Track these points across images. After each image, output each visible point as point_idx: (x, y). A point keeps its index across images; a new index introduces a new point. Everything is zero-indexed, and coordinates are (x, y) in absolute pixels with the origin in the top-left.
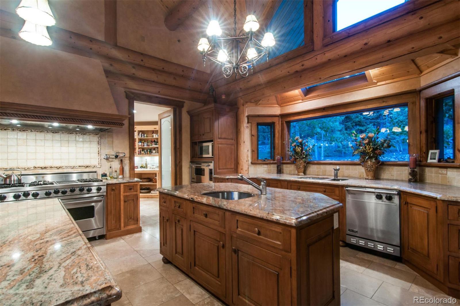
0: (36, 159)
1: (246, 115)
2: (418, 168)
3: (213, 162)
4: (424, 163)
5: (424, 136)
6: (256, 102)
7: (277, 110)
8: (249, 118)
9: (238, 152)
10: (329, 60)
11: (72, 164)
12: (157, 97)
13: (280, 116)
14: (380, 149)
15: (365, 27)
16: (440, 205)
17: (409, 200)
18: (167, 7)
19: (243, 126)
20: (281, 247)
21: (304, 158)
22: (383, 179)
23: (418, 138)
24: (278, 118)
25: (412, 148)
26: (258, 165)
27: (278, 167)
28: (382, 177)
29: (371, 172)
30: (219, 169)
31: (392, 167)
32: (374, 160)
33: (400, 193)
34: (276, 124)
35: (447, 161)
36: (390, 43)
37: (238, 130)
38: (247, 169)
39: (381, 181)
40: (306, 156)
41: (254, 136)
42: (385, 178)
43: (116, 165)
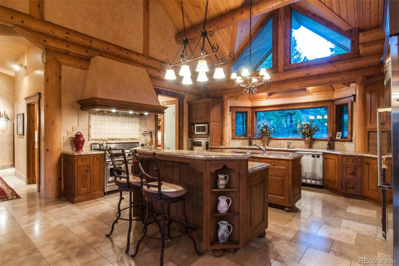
0: (109, 133)
1: (229, 106)
2: (332, 142)
3: (209, 137)
4: (334, 139)
5: (335, 125)
6: (236, 98)
7: (248, 104)
8: (231, 108)
9: (223, 131)
10: (287, 79)
11: (126, 137)
12: (171, 92)
13: (251, 108)
14: (313, 131)
15: (308, 65)
16: (340, 157)
17: (328, 156)
18: (177, 29)
19: (227, 113)
20: (285, 169)
21: (268, 135)
22: (314, 148)
23: (332, 126)
24: (249, 109)
25: (329, 131)
26: (236, 140)
27: (249, 141)
28: (313, 147)
29: (308, 144)
30: (213, 142)
31: (319, 141)
32: (310, 137)
33: (324, 154)
34: (248, 113)
35: (345, 138)
36: (320, 76)
37: (223, 116)
38: (229, 142)
39: (313, 149)
40: (269, 134)
41: (233, 120)
42: (315, 147)
43: (148, 138)
